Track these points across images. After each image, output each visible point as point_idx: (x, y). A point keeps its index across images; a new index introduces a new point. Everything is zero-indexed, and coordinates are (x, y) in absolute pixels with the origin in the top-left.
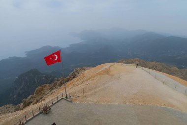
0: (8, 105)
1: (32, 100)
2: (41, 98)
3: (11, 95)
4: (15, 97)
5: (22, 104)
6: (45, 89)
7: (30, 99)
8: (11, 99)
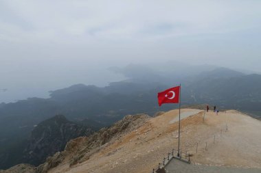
0: (23, 165)
1: (61, 159)
2: (82, 156)
3: (26, 150)
4: (30, 153)
5: (46, 164)
6: (81, 143)
7: (58, 157)
8: (25, 157)
